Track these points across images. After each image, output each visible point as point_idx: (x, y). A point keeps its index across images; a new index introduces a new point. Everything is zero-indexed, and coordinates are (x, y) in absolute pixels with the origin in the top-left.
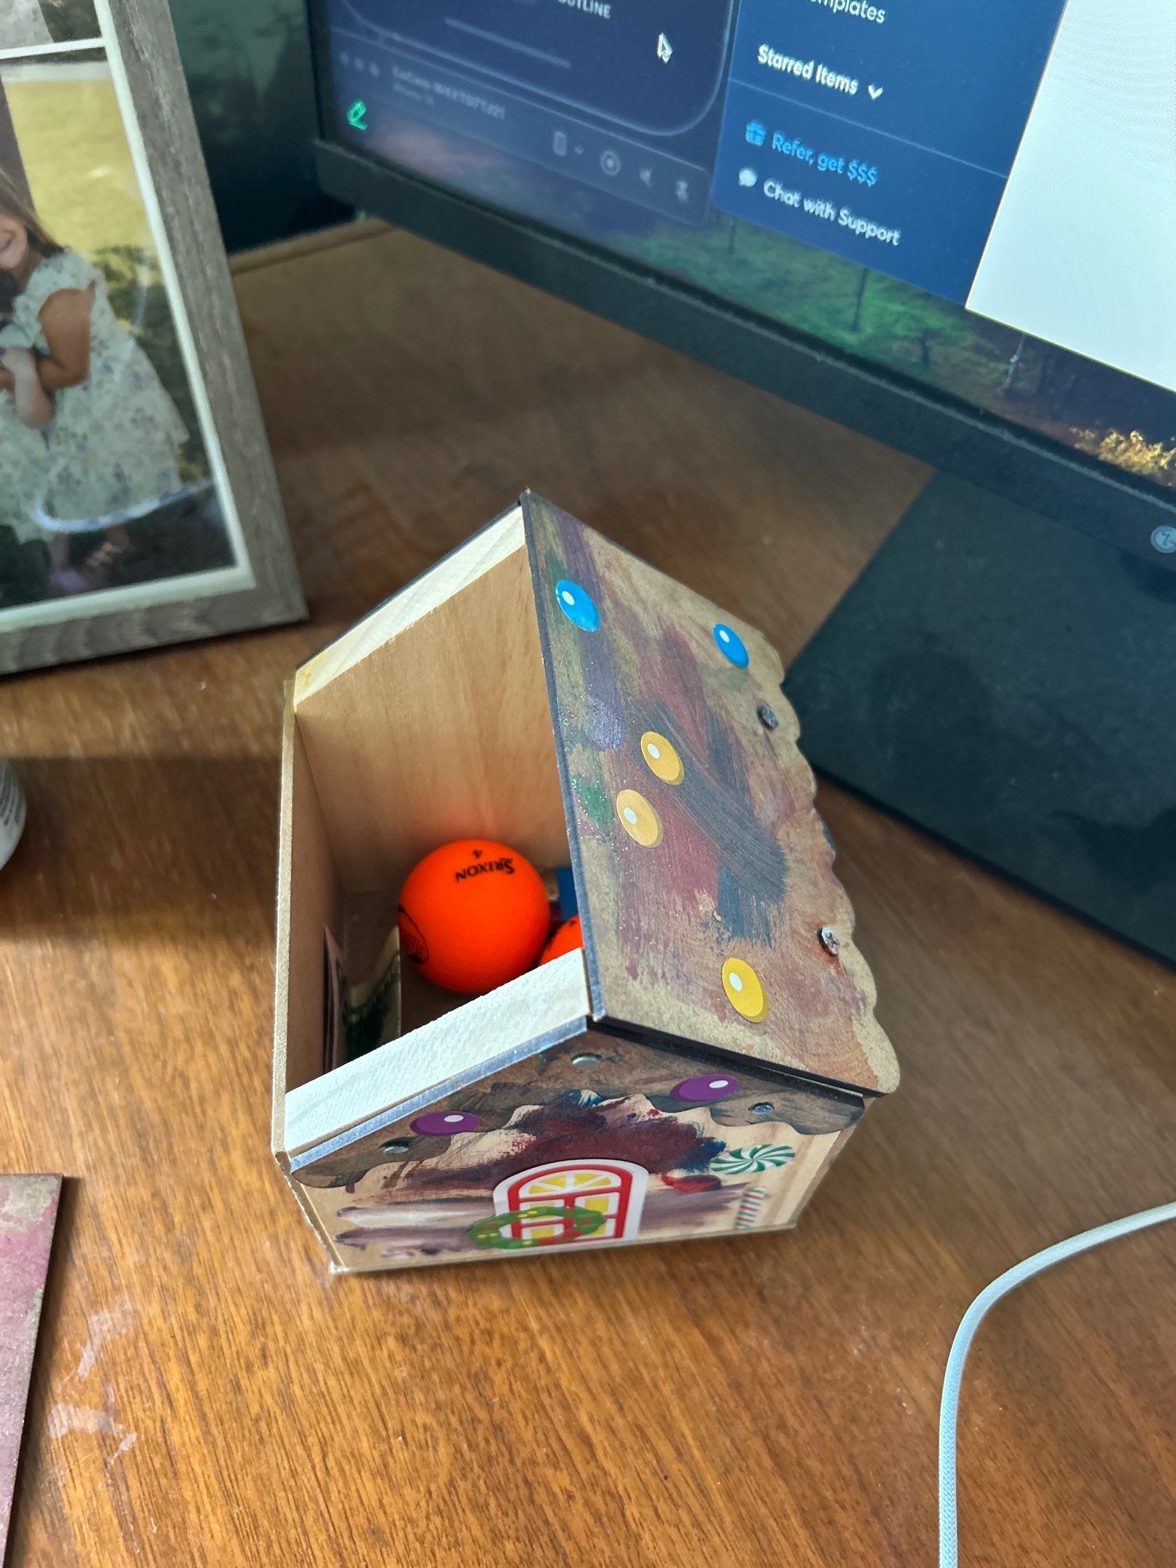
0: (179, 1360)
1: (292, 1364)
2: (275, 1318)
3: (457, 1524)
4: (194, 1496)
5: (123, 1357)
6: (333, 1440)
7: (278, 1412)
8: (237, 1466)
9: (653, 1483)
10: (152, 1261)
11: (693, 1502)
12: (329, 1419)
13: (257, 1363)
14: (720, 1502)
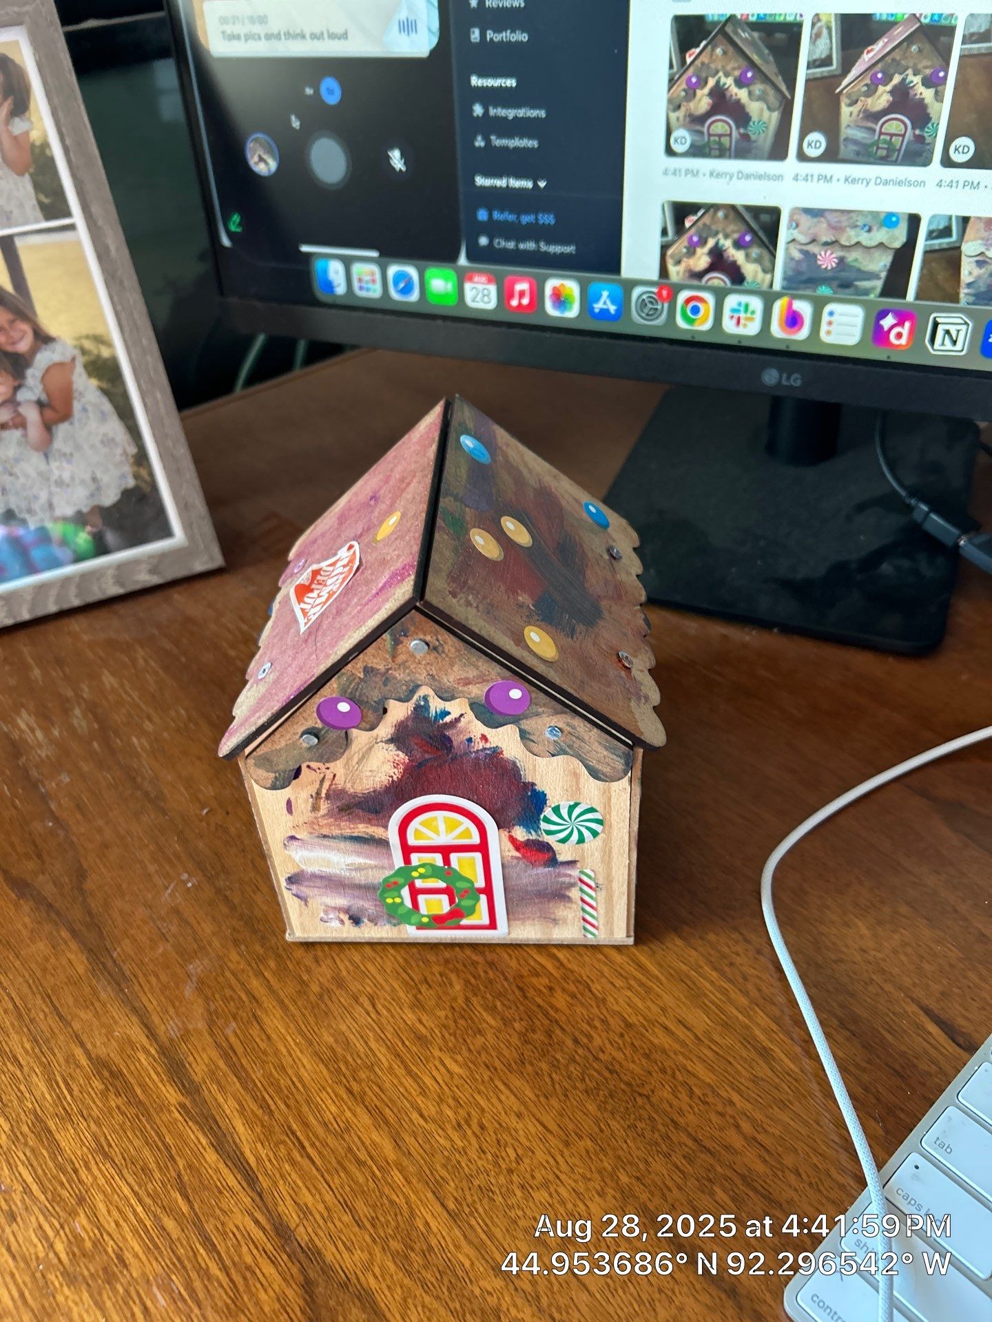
3: (476, 1021)
4: (286, 1047)
5: (215, 982)
6: (377, 995)
8: (313, 1023)
9: (606, 969)
10: (224, 928)
11: (636, 973)
14: (654, 969)
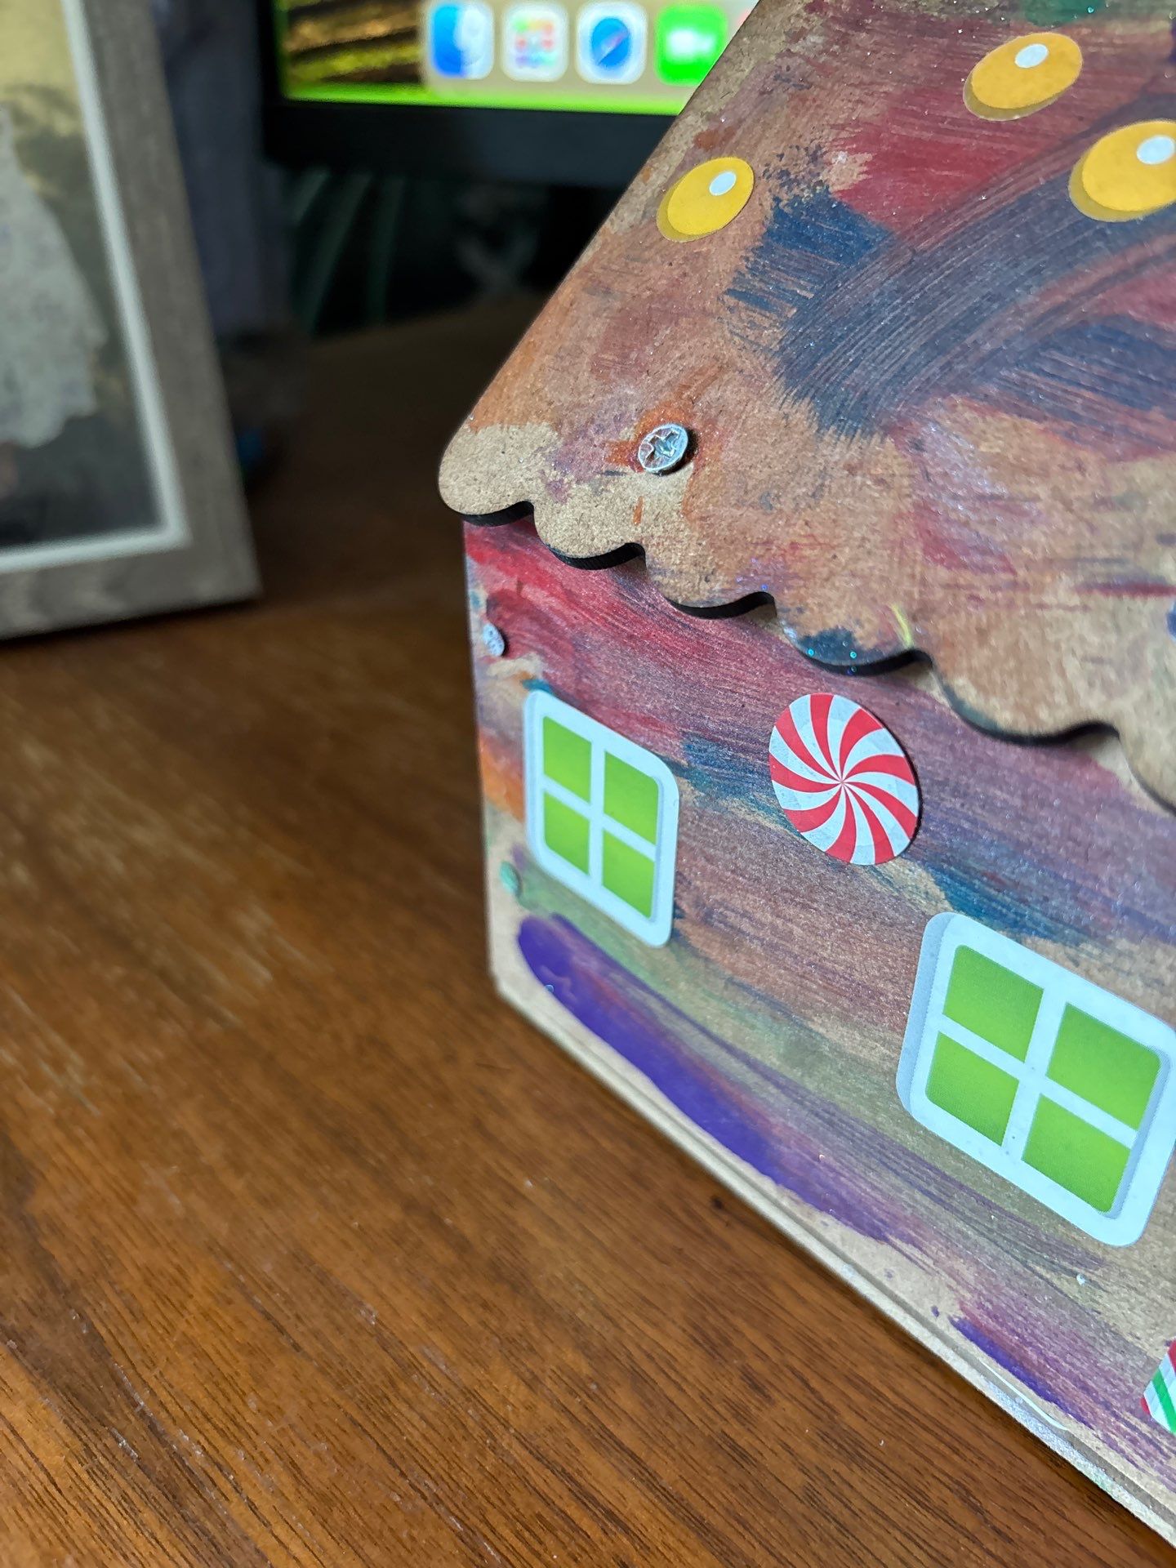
0: (596, 1444)
1: (814, 1384)
2: (739, 1322)
5: (478, 1476)
6: (974, 1479)
7: (843, 1469)
12: (947, 1451)
13: (752, 1402)
